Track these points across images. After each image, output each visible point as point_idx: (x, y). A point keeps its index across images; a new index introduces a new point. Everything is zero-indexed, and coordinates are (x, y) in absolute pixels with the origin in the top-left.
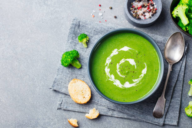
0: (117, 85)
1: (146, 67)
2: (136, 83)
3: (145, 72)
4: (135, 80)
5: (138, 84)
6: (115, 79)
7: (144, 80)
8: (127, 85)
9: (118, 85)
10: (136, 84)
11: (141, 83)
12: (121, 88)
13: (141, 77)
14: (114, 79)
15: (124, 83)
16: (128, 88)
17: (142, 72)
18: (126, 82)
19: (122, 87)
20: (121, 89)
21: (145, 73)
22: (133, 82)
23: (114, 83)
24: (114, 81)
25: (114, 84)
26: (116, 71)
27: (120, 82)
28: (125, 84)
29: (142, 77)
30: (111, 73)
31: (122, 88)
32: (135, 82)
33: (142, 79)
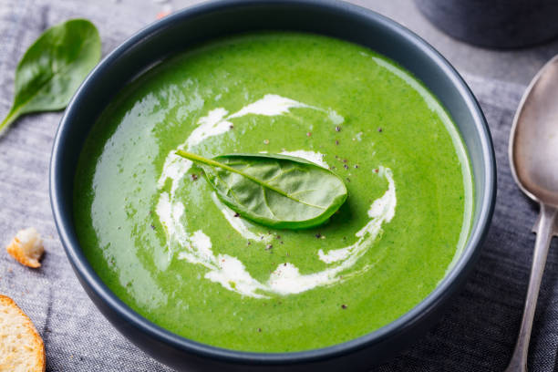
0: (226, 285)
1: (392, 186)
2: (340, 269)
3: (385, 211)
4: (331, 252)
5: (351, 275)
6: (215, 254)
7: (384, 250)
8: (288, 281)
9: (233, 285)
10: (339, 274)
11: (366, 268)
12: (253, 299)
13: (367, 235)
14: (210, 253)
15: (271, 272)
16: (292, 297)
17: (371, 213)
18: (281, 267)
19: (258, 291)
20: (250, 302)
21: (390, 215)
22: (322, 266)
23: (207, 276)
24: (207, 265)
25: (213, 276)
26: (223, 215)
27: (247, 270)
28: (272, 276)
29: (373, 237)
30: (192, 223)
31: (259, 296)
32: (330, 265)
33: (374, 249)
